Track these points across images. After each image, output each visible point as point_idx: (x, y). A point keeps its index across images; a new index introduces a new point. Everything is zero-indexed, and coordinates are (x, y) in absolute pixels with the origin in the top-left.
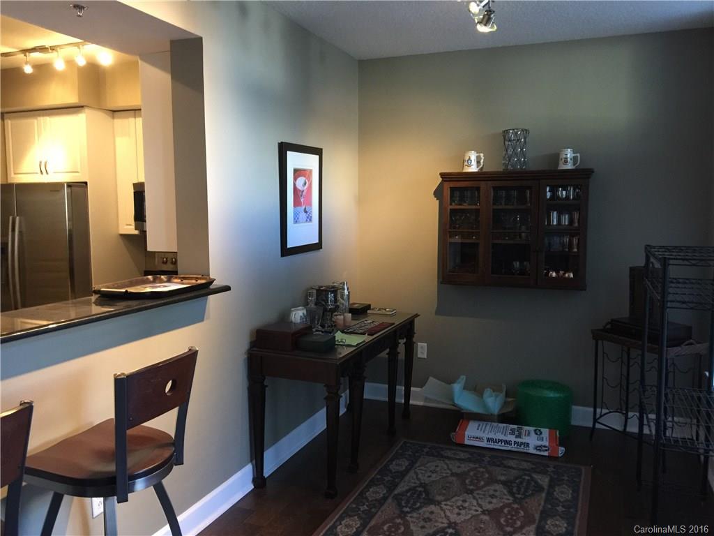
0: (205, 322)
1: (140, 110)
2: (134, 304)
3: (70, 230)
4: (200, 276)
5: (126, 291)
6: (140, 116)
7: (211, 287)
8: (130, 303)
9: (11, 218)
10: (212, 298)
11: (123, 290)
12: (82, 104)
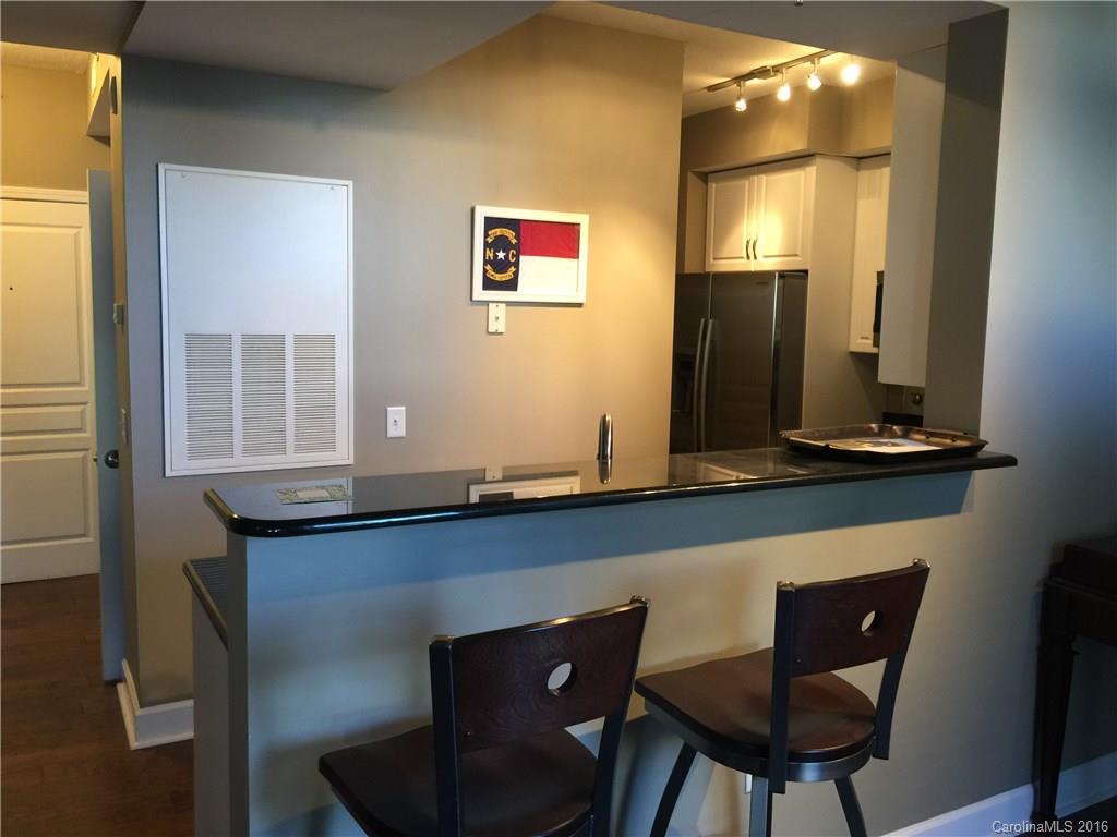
0: (962, 515)
1: (889, 154)
2: (835, 468)
3: (776, 343)
4: (961, 434)
5: (827, 446)
6: (888, 165)
7: (980, 455)
8: (829, 465)
9: (703, 320)
10: (977, 473)
11: (822, 444)
12: (812, 152)
